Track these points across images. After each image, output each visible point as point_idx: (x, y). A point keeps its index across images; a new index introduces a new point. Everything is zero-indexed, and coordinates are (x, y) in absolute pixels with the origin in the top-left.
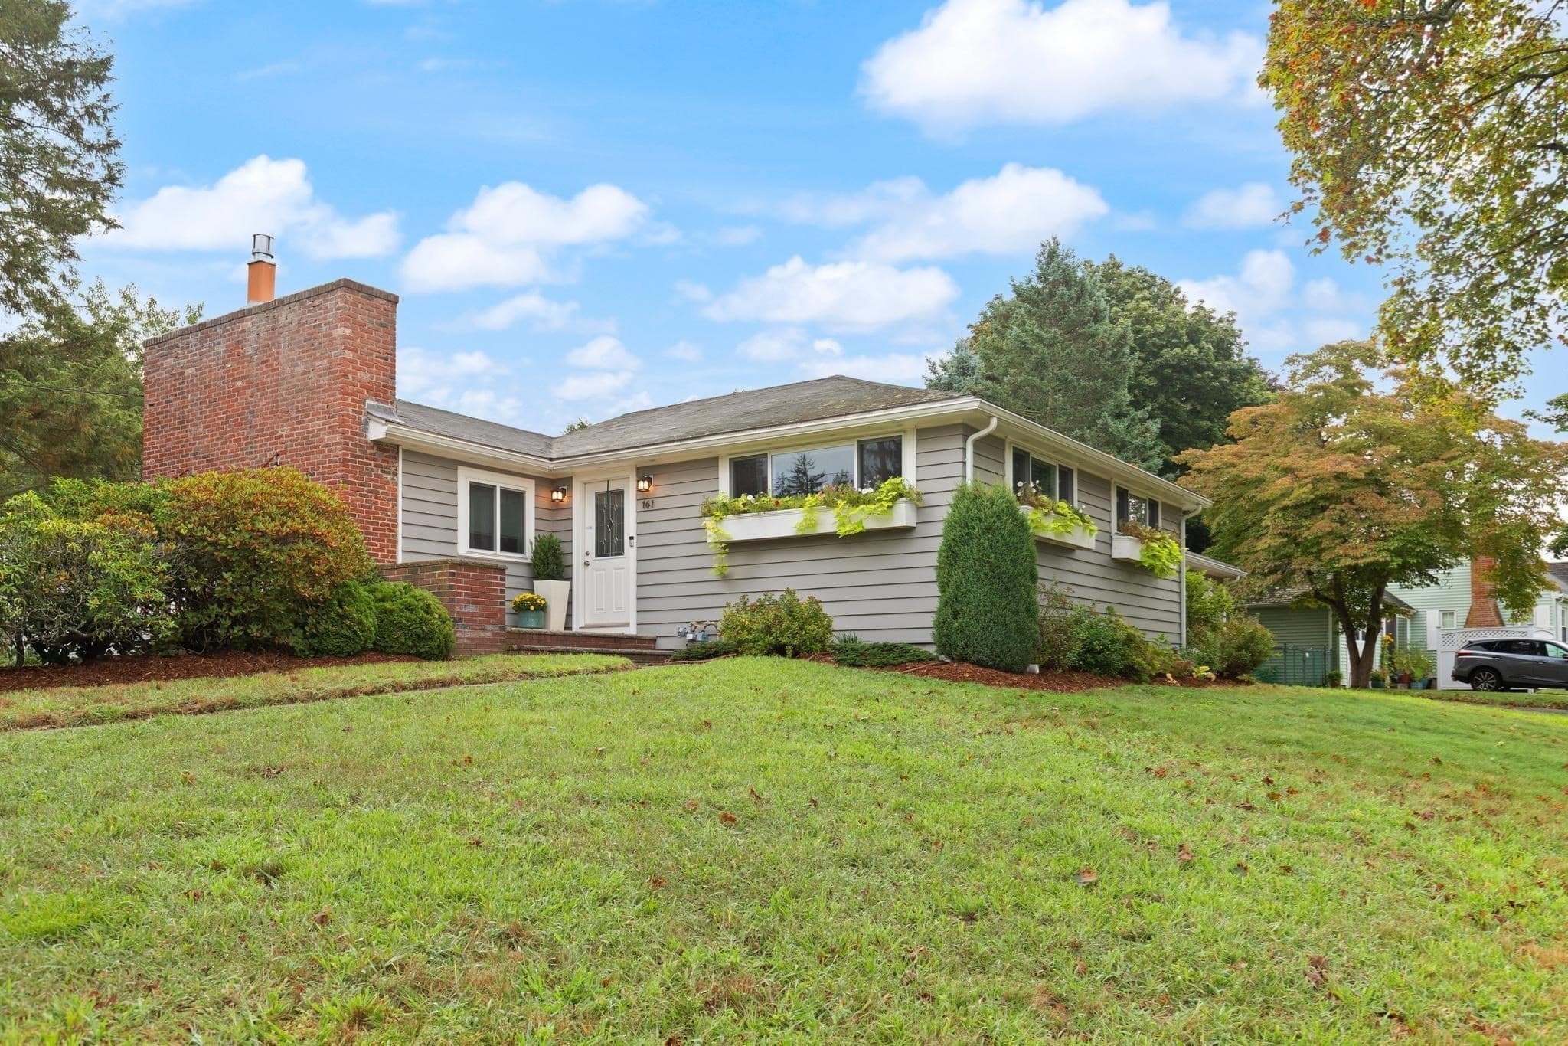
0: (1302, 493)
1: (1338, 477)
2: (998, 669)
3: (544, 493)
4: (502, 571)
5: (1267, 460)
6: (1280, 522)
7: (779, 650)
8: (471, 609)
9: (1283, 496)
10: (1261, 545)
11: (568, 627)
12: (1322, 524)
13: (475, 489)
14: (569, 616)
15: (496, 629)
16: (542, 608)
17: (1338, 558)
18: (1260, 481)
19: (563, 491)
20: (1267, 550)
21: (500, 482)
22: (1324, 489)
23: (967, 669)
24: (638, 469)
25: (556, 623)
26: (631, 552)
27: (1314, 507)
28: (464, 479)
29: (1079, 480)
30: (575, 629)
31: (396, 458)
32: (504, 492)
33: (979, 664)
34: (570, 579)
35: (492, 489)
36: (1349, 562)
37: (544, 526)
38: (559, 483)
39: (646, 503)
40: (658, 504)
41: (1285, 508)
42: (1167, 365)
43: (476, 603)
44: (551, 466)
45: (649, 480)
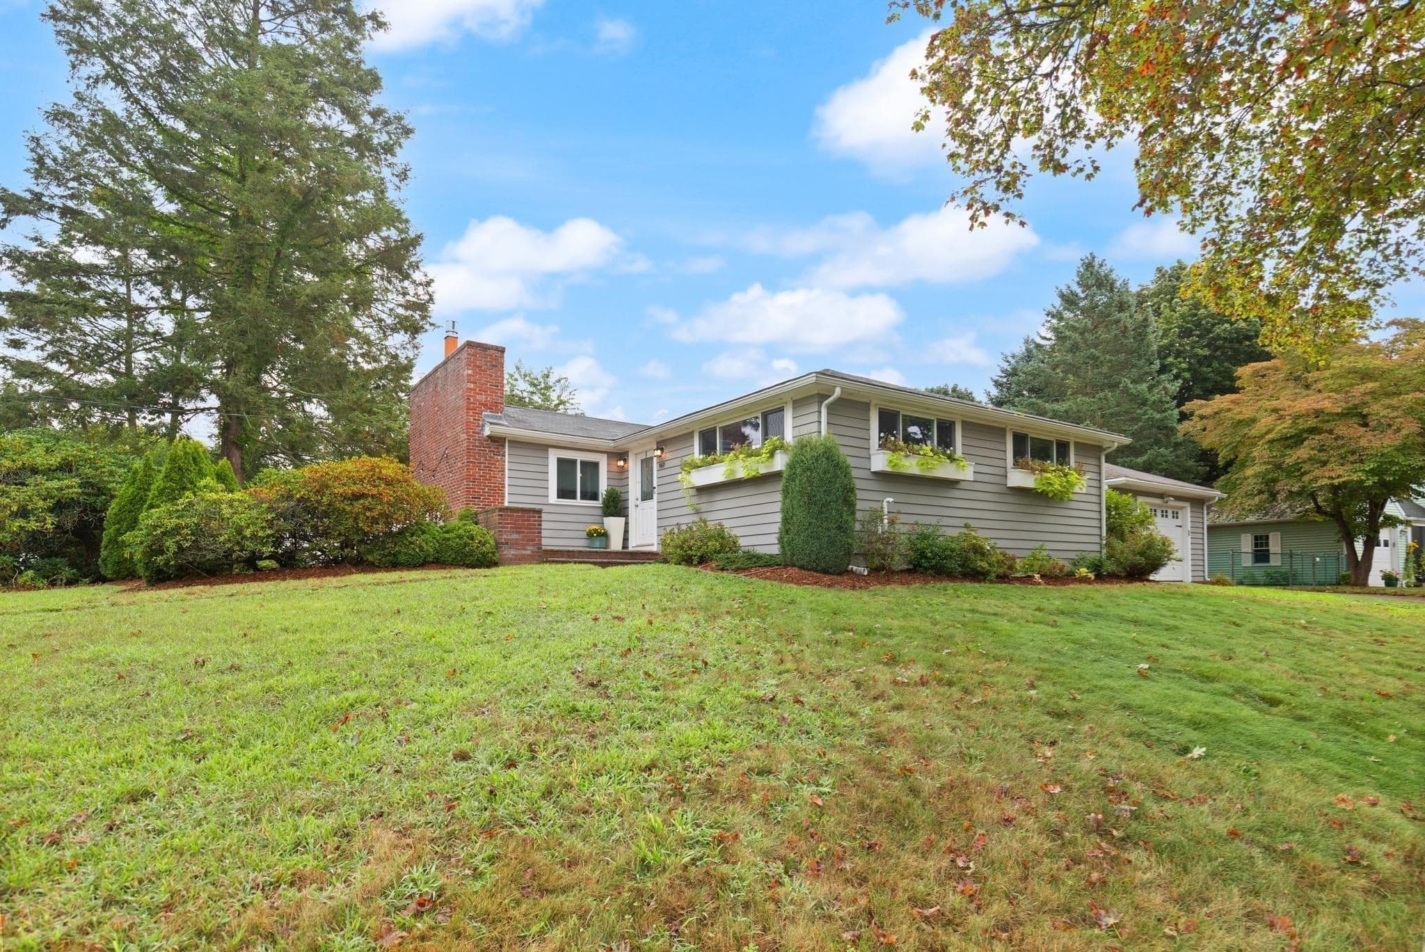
0: (1284, 427)
1: (1318, 413)
2: (817, 571)
3: (613, 462)
4: (539, 512)
5: (1260, 403)
6: (1266, 453)
7: (687, 561)
8: (515, 536)
9: (1269, 431)
10: (1249, 472)
11: (625, 546)
12: (1303, 452)
13: (560, 461)
14: (626, 540)
15: (535, 549)
16: (605, 535)
17: (1316, 479)
18: (1254, 421)
19: (625, 461)
20: (1255, 476)
21: (579, 457)
22: (1303, 424)
23: (794, 571)
24: (658, 443)
25: (616, 544)
26: (655, 496)
27: (1296, 440)
28: (553, 457)
29: (963, 429)
30: (631, 549)
31: (504, 446)
32: (582, 463)
33: (802, 567)
34: (627, 516)
35: (574, 462)
36: (1326, 482)
37: (613, 482)
38: (622, 455)
39: (661, 465)
40: (668, 464)
41: (1271, 442)
42: (1218, 337)
43: (518, 533)
44: (612, 444)
45: (662, 450)
